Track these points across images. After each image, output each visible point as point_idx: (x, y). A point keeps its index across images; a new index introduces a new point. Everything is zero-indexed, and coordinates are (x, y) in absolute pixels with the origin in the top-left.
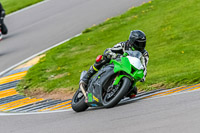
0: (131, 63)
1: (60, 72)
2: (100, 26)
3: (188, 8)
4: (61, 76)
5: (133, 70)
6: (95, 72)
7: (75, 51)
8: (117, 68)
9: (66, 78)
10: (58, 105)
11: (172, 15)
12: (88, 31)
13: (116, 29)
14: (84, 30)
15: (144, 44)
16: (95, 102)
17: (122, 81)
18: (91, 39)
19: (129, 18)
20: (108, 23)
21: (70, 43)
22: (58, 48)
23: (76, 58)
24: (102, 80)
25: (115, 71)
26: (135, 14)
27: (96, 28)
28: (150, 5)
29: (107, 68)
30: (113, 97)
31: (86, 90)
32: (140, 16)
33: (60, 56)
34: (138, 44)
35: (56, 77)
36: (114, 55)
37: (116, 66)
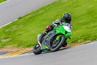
0: (65, 29)
1: (7, 38)
2: (26, 15)
3: (69, 6)
4: (8, 40)
5: (66, 32)
6: (45, 34)
7: (14, 28)
8: (58, 32)
9: (10, 41)
10: (7, 54)
11: (61, 10)
12: (20, 18)
13: (34, 17)
14: (19, 18)
15: (70, 20)
16: (46, 49)
17: (60, 38)
18: (22, 22)
19: (40, 12)
20: (30, 14)
21: (12, 24)
22: (6, 26)
23: (15, 32)
24: (50, 38)
25: (57, 33)
26: (43, 9)
27: (24, 16)
28: (51, 5)
29: (52, 32)
30: (56, 46)
31: (41, 43)
32: (46, 11)
33: (7, 30)
34: (67, 20)
35: (5, 41)
36: (56, 25)
37: (57, 31)
